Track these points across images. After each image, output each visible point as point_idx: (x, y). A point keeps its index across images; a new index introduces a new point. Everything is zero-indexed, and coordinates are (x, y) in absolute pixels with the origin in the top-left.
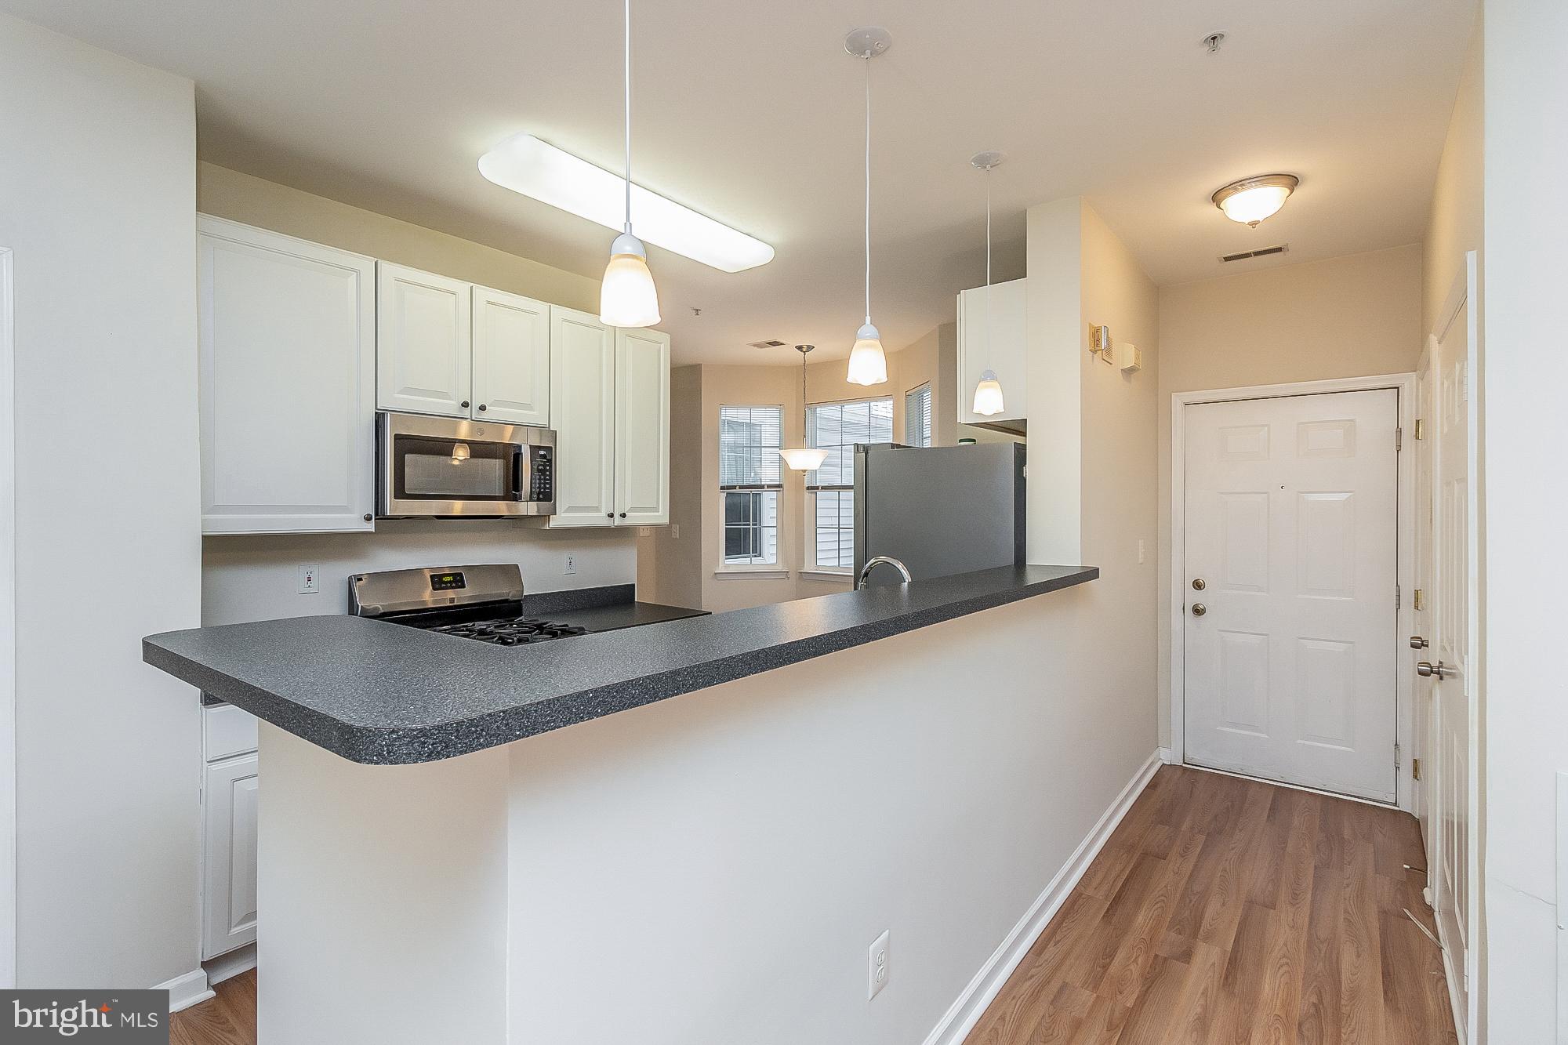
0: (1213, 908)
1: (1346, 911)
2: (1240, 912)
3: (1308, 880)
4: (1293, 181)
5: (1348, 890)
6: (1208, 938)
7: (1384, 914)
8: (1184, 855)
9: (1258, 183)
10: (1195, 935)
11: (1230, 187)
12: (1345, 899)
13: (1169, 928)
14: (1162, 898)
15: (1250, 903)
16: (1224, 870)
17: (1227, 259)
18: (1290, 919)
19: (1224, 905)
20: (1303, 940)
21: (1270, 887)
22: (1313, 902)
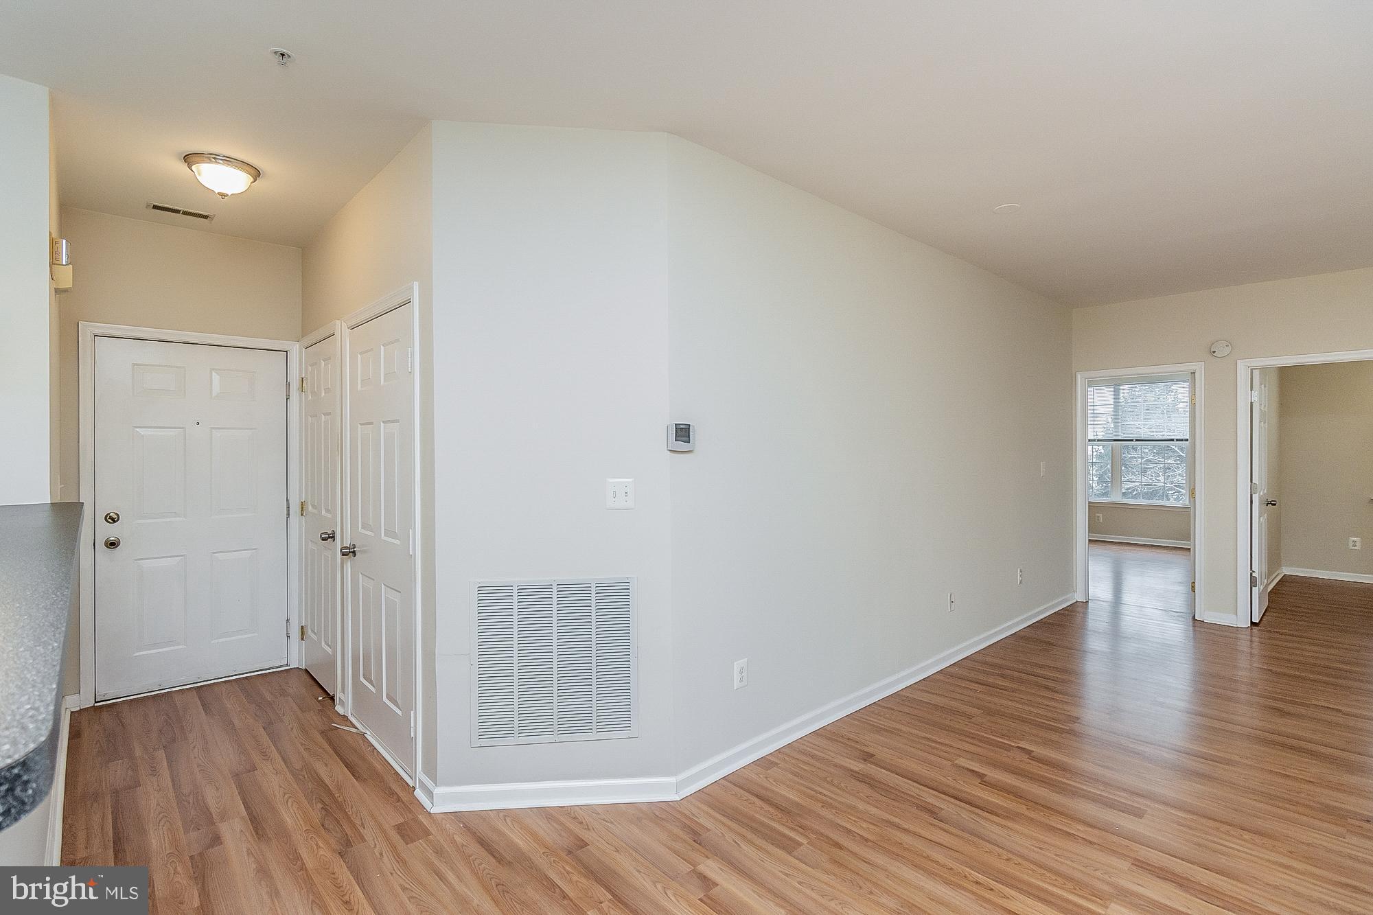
0: (210, 796)
1: (302, 744)
2: (234, 786)
3: (265, 740)
4: (256, 174)
5: (294, 731)
6: (224, 816)
7: (323, 733)
8: (154, 771)
9: (225, 162)
10: (212, 822)
11: (207, 156)
12: (296, 738)
13: (186, 831)
14: (161, 815)
15: (236, 776)
16: (199, 766)
17: (155, 207)
18: (271, 769)
19: (217, 789)
20: (289, 776)
21: (243, 758)
22: (278, 750)
